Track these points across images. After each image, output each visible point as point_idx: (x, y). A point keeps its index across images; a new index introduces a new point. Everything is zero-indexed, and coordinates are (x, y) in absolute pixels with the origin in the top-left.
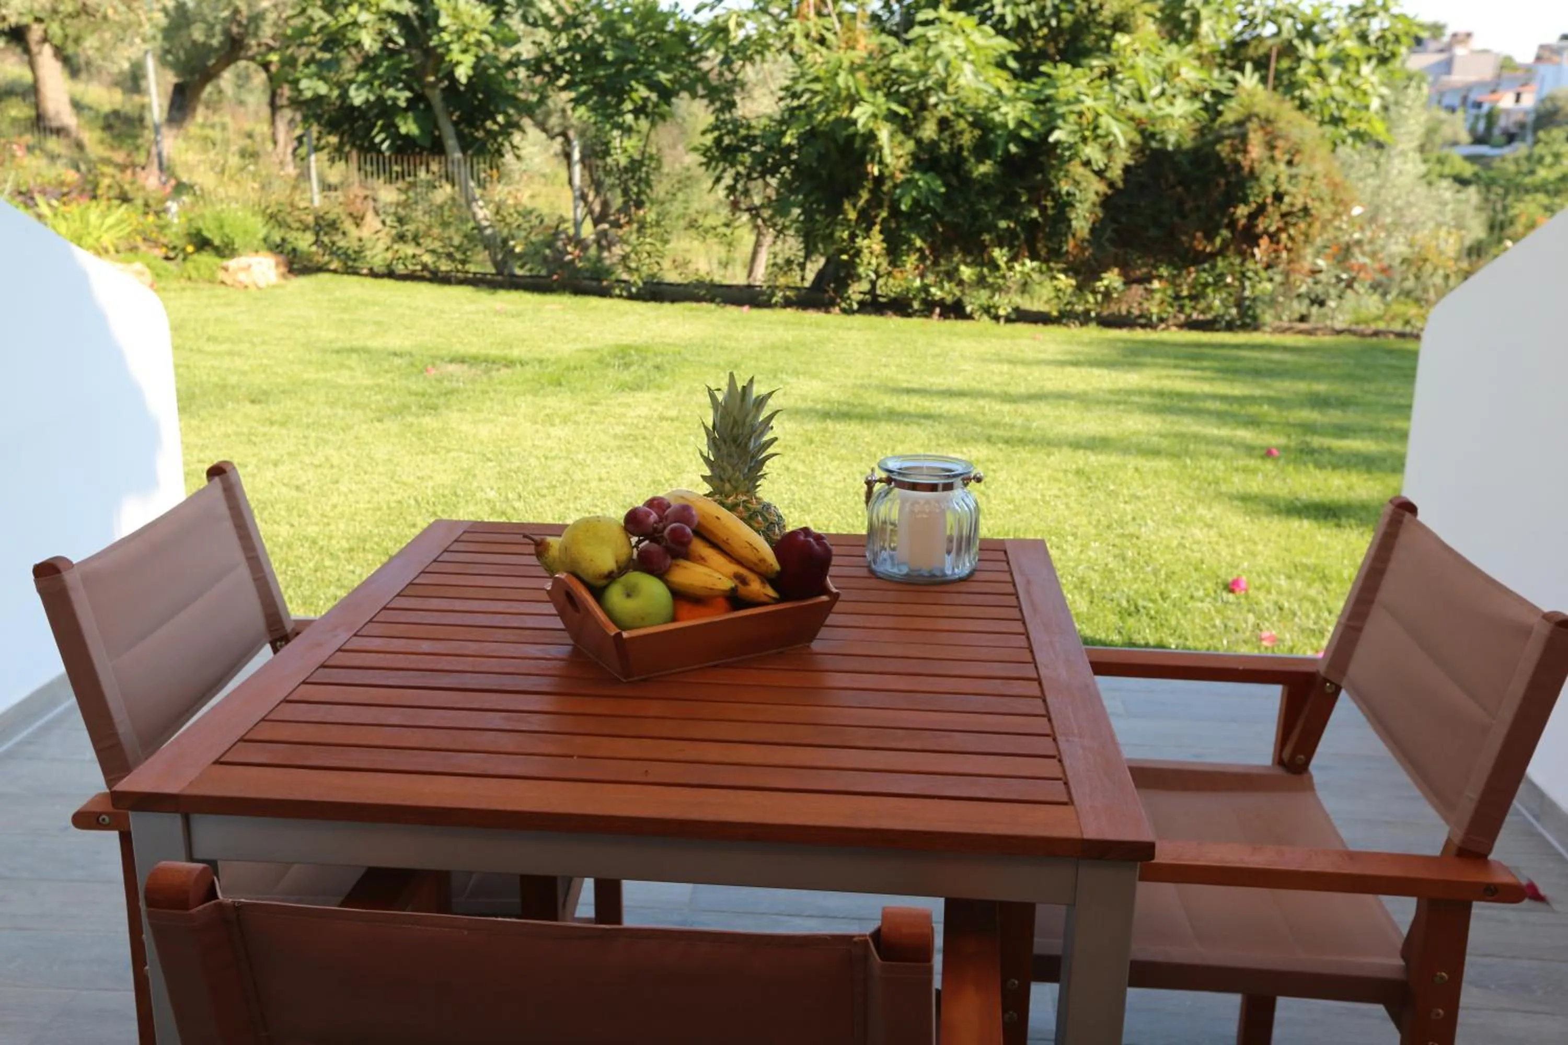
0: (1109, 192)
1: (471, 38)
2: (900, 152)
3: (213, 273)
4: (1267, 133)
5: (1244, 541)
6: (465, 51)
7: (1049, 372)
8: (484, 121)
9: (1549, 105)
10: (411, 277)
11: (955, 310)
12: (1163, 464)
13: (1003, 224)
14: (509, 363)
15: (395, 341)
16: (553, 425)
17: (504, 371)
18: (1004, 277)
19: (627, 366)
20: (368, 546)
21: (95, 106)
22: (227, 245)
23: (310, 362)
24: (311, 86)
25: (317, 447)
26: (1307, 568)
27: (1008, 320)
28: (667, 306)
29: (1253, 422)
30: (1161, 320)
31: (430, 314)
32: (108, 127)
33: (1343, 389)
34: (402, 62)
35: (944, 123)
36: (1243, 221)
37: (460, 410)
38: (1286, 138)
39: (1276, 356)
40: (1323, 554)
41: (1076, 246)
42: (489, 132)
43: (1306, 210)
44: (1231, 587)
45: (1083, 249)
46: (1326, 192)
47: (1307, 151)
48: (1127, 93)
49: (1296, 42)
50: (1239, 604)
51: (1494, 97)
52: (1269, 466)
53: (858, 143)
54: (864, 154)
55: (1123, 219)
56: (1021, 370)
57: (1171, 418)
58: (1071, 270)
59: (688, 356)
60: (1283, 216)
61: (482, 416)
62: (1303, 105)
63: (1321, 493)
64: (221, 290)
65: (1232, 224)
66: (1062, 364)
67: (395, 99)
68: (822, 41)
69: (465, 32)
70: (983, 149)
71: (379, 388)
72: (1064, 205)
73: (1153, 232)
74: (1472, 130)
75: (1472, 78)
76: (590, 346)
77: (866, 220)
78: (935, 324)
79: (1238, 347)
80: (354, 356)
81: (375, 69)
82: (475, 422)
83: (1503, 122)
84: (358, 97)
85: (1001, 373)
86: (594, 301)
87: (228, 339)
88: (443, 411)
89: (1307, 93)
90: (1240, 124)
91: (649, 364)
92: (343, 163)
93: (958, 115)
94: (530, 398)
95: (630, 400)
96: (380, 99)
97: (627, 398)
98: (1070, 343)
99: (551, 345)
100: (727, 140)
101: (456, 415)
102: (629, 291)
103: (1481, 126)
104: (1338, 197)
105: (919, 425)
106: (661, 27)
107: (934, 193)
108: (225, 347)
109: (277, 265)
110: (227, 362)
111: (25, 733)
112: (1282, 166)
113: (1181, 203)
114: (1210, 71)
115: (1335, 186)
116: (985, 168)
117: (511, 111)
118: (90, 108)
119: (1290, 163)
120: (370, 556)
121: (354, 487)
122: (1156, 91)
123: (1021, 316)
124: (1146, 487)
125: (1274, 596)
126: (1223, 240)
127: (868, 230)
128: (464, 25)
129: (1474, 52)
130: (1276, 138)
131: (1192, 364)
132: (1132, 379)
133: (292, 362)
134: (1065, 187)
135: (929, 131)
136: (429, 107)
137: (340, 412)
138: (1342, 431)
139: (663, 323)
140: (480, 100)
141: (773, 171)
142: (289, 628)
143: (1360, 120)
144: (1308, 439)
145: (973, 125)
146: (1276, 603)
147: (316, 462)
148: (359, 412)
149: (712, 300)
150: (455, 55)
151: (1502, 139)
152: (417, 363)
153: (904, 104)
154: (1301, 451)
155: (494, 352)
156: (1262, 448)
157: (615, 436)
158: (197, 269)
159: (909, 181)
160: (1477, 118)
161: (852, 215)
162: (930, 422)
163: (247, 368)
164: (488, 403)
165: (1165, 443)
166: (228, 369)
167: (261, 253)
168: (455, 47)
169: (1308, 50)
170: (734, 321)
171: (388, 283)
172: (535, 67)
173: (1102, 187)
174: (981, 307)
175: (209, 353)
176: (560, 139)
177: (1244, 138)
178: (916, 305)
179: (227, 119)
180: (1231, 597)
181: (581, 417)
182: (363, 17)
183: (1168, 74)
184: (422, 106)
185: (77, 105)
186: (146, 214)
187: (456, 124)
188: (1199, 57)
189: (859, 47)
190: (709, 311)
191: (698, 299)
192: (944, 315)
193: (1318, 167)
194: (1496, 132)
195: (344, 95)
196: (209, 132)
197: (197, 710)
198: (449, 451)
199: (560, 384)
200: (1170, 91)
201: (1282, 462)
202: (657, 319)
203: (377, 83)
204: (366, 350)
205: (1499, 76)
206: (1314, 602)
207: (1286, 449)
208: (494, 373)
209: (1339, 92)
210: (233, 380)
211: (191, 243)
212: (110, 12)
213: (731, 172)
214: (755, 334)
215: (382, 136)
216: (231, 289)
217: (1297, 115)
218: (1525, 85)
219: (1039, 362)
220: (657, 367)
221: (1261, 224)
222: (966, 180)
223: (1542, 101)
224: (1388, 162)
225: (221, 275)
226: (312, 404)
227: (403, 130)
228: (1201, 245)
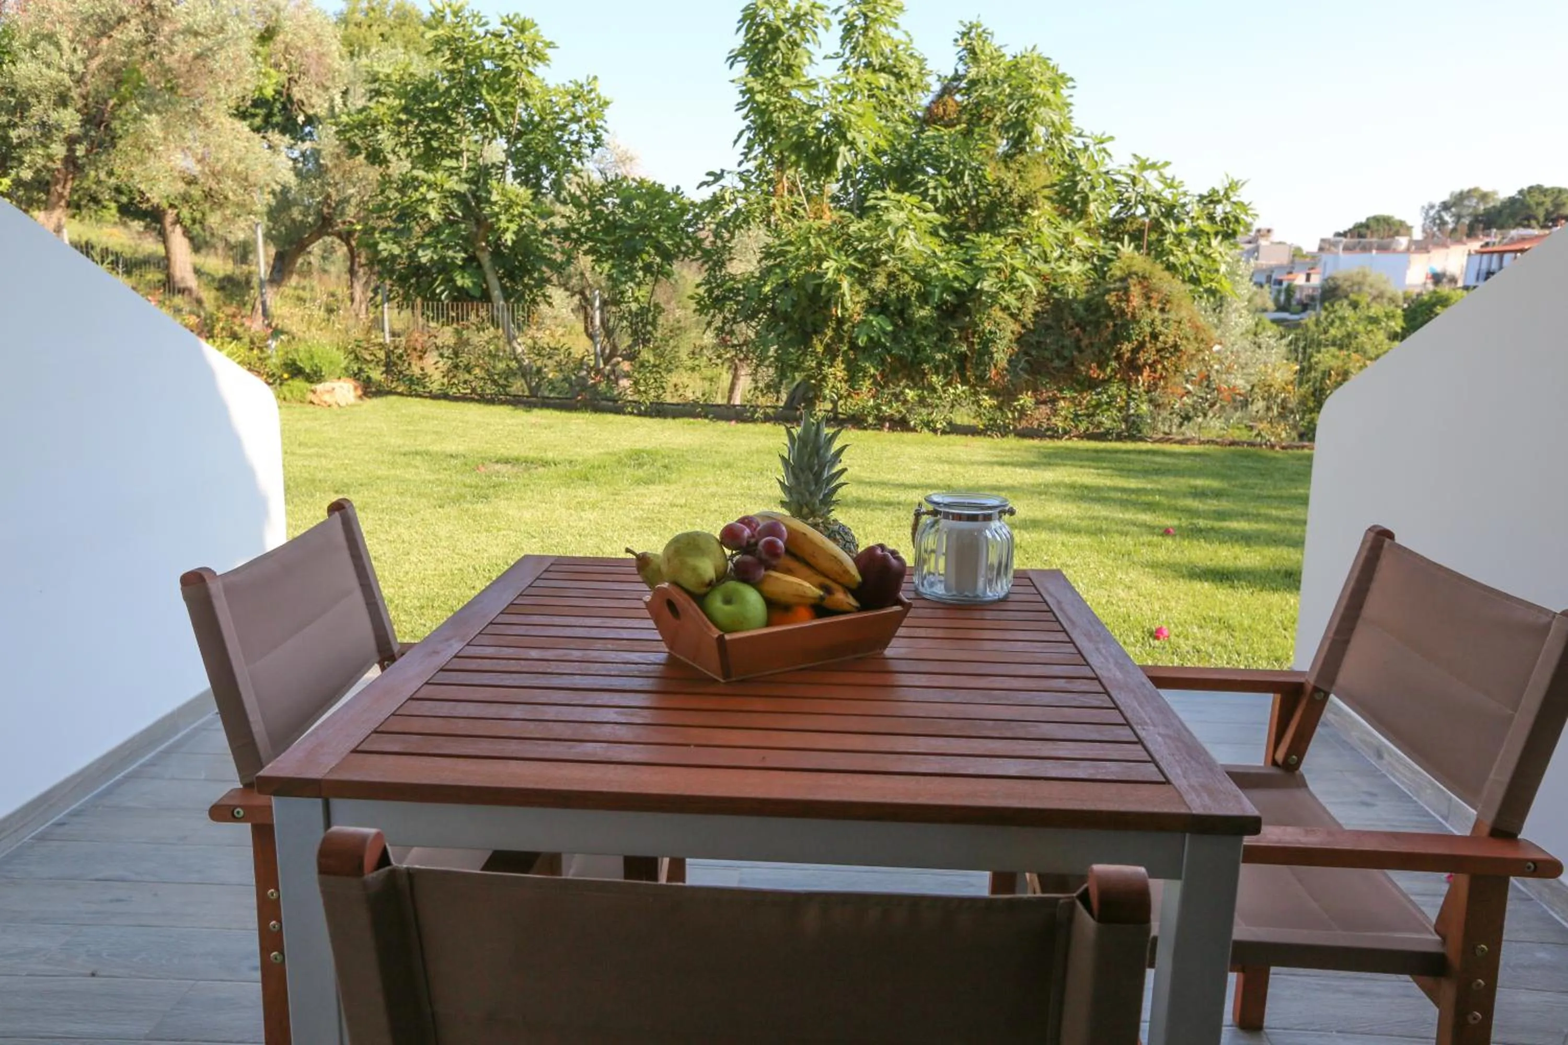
0: (1023, 331)
1: (516, 211)
2: (857, 300)
3: (303, 395)
4: (1144, 287)
5: (1159, 599)
6: (510, 221)
7: (981, 470)
8: (522, 278)
9: (1331, 283)
10: (464, 398)
11: (901, 424)
12: (1085, 540)
13: (939, 356)
14: (545, 463)
15: (451, 448)
16: (583, 510)
17: (541, 469)
18: (940, 398)
19: (641, 465)
20: (436, 605)
21: (213, 272)
22: (315, 373)
23: (383, 462)
24: (386, 248)
25: (390, 527)
26: (1212, 619)
27: (944, 432)
28: (670, 422)
29: (1150, 507)
30: (1066, 432)
31: (479, 425)
32: (221, 288)
33: (1215, 484)
34: (460, 230)
35: (892, 277)
36: (1128, 355)
37: (507, 499)
38: (1158, 291)
39: (1159, 459)
40: (1224, 609)
41: (997, 374)
42: (526, 286)
43: (1176, 346)
44: (1157, 634)
45: (1003, 377)
46: (1190, 333)
47: (1176, 301)
48: (1036, 255)
49: (1162, 220)
50: (1164, 648)
51: (1291, 276)
52: (1169, 541)
53: (824, 291)
54: (829, 301)
55: (1034, 353)
56: (959, 469)
57: (1084, 505)
58: (993, 393)
59: (690, 458)
60: (1158, 351)
61: (524, 503)
62: (1170, 267)
63: (1214, 562)
64: (310, 408)
65: (1119, 357)
66: (992, 464)
67: (453, 258)
68: (794, 213)
69: (510, 207)
70: (924, 298)
71: (440, 482)
72: (987, 342)
73: (1057, 363)
74: (1276, 300)
75: (1273, 262)
76: (610, 450)
77: (831, 352)
78: (886, 435)
79: (1127, 452)
80: (418, 457)
81: (438, 235)
82: (519, 508)
83: (1298, 295)
84: (425, 256)
85: (943, 472)
86: (610, 417)
87: (316, 445)
88: (493, 499)
89: (1172, 259)
90: (1123, 280)
91: (659, 464)
92: (409, 311)
93: (903, 271)
94: (563, 489)
95: (646, 491)
96: (443, 258)
97: (642, 489)
98: (995, 449)
99: (578, 450)
100: (716, 292)
101: (503, 503)
102: (639, 410)
103: (1282, 298)
104: (1200, 337)
105: (883, 510)
106: (665, 204)
107: (885, 333)
108: (313, 451)
109: (356, 388)
110: (315, 462)
111: (148, 757)
112: (1156, 313)
113: (1078, 340)
114: (1097, 240)
115: (1197, 328)
116: (924, 312)
117: (544, 268)
118: (208, 274)
119: (1162, 310)
120: (438, 613)
121: (422, 558)
122: (1056, 254)
123: (954, 429)
124: (1073, 558)
125: (1190, 642)
126: (1113, 370)
127: (833, 360)
128: (511, 200)
129: (1272, 243)
130: (1151, 291)
131: (1092, 464)
132: (1049, 476)
133: (368, 462)
134: (988, 326)
135: (880, 282)
136: (480, 266)
137: (409, 500)
138: (1221, 515)
139: (667, 434)
140: (519, 261)
141: (752, 317)
142: (396, 649)
143: (1212, 280)
144: (1195, 521)
145: (914, 278)
146: (1194, 647)
147: (391, 538)
148: (424, 500)
149: (706, 417)
150: (503, 224)
151: (1300, 308)
152: (470, 463)
153: (860, 260)
154: (1192, 530)
155: (532, 454)
156: (1160, 528)
157: (636, 519)
158: (291, 392)
159: (864, 322)
160: (1279, 292)
161: (820, 349)
162: (891, 508)
163: (331, 466)
164: (530, 493)
165: (1084, 524)
166: (316, 468)
167: (343, 379)
168: (503, 217)
169: (1171, 226)
170: (725, 432)
171: (443, 403)
172: (565, 234)
173: (1017, 327)
174: (922, 421)
175: (301, 455)
176: (578, 297)
177: (1126, 290)
178: (870, 420)
179: (315, 283)
180: (1157, 643)
181: (606, 504)
182: (431, 195)
183: (1067, 241)
184: (475, 264)
185: (197, 271)
186: (252, 349)
187: (500, 279)
188: (1087, 230)
189: (825, 217)
190: (705, 425)
191: (695, 416)
192: (892, 429)
193: (1184, 313)
194: (1294, 302)
195: (413, 255)
196: (301, 293)
197: (321, 716)
198: (499, 530)
199: (587, 479)
200: (1067, 255)
201: (1178, 538)
202: (663, 431)
203: (439, 246)
204: (427, 453)
205: (1293, 262)
206: (1225, 646)
207: (1180, 527)
208: (532, 471)
209: (1195, 258)
210: (321, 475)
211: (287, 372)
212: (230, 195)
213: (719, 317)
214: (743, 442)
215: (442, 288)
216: (318, 408)
217: (1167, 274)
218: (1312, 268)
219: (972, 463)
220: (666, 467)
221: (1142, 357)
222: (909, 322)
223: (1326, 280)
224: (1226, 316)
225: (310, 396)
226: (385, 494)
227: (459, 282)
228: (1095, 373)
